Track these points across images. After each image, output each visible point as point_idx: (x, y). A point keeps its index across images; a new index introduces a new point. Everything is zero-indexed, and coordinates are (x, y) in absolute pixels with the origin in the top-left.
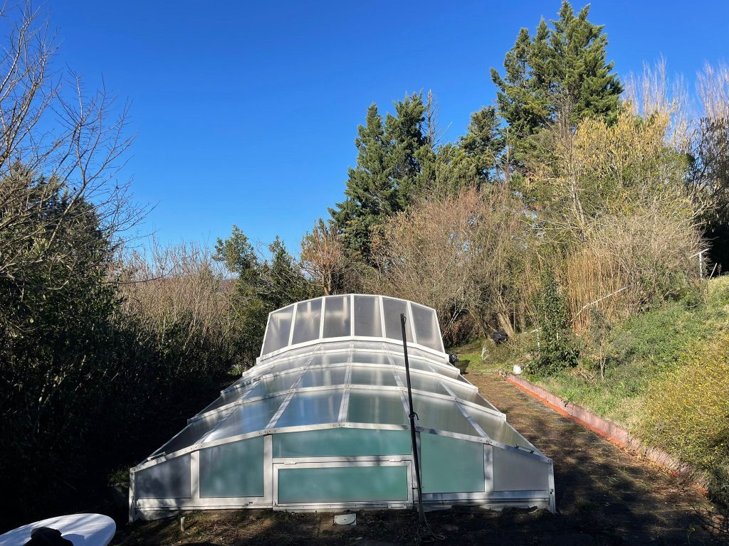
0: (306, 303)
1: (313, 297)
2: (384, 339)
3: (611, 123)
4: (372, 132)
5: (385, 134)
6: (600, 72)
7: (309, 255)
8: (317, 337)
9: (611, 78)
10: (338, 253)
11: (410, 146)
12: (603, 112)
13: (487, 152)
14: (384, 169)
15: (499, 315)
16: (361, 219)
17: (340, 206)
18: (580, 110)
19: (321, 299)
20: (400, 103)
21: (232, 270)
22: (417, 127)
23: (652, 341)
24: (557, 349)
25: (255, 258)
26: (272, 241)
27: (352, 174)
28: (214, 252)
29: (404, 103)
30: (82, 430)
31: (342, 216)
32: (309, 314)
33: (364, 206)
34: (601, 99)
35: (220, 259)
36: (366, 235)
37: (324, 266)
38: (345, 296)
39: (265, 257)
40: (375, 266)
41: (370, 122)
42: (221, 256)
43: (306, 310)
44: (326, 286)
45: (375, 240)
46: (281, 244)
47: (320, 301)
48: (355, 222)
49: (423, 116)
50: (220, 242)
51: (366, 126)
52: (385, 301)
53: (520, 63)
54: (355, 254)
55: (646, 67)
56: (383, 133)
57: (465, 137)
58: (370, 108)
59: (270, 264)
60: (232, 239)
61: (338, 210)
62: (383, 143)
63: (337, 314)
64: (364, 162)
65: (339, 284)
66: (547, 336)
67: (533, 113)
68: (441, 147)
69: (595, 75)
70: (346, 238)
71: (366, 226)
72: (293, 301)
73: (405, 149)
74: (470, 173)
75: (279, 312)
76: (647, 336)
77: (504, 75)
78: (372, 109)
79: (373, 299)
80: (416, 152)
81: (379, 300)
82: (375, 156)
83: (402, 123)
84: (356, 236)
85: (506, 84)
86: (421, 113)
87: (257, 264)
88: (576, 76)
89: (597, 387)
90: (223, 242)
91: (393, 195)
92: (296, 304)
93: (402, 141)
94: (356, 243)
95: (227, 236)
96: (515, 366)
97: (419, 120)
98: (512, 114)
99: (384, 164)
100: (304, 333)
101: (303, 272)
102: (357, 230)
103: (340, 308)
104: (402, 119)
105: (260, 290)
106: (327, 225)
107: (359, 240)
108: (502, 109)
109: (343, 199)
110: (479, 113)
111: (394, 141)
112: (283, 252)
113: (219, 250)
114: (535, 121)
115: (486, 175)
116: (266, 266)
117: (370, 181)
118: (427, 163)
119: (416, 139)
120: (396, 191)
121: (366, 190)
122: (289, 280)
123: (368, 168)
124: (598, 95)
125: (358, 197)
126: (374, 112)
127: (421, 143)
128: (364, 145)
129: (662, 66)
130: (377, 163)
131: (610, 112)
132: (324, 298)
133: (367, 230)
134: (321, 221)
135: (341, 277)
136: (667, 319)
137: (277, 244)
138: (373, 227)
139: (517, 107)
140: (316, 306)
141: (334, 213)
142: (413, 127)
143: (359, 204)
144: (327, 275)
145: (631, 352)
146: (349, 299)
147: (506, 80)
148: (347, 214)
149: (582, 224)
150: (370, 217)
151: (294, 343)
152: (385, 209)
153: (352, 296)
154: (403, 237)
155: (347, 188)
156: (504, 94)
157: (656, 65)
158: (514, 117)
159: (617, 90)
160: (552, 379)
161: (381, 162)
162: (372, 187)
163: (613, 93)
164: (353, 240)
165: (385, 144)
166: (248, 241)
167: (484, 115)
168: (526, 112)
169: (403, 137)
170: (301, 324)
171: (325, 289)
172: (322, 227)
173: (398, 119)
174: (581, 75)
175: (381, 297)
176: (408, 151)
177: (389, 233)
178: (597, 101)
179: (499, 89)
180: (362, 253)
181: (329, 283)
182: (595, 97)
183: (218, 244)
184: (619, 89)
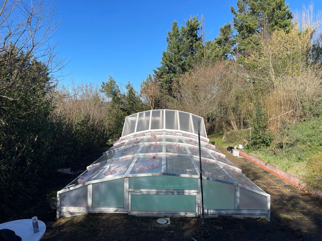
0: (143, 113)
1: (146, 110)
2: (179, 131)
3: (288, 32)
4: (174, 34)
5: (180, 35)
6: (283, 8)
7: (144, 91)
8: (148, 129)
9: (288, 11)
10: (157, 91)
11: (192, 41)
12: (283, 27)
13: (227, 45)
14: (179, 52)
15: (231, 121)
16: (168, 75)
17: (159, 69)
18: (273, 26)
19: (150, 111)
20: (188, 21)
21: (109, 97)
22: (196, 32)
23: (308, 136)
24: (260, 138)
25: (119, 91)
26: (127, 84)
27: (164, 54)
28: (101, 88)
29: (190, 21)
30: (36, 170)
31: (160, 74)
32: (144, 118)
33: (170, 69)
34: (283, 21)
35: (103, 91)
36: (170, 83)
37: (152, 96)
38: (161, 110)
39: (124, 91)
40: (174, 97)
41: (174, 30)
42: (104, 90)
43: (143, 116)
44: (152, 105)
45: (174, 85)
46: (131, 86)
47: (150, 112)
48: (166, 77)
49: (198, 27)
50: (104, 84)
51: (171, 31)
52: (180, 113)
53: (244, 3)
54: (165, 91)
55: (304, 7)
56: (179, 35)
57: (217, 38)
58: (174, 23)
59: (126, 95)
60: (109, 82)
61: (158, 71)
62: (179, 40)
63: (157, 118)
64: (170, 48)
65: (158, 105)
66: (256, 131)
67: (250, 27)
68: (206, 42)
69: (280, 9)
70: (161, 84)
71: (171, 79)
72: (137, 112)
73: (189, 42)
74: (220, 55)
75: (130, 117)
76: (305, 133)
77: (237, 9)
78: (175, 23)
79: (174, 112)
80: (194, 44)
81: (177, 113)
82: (175, 46)
83: (189, 30)
84: (166, 82)
85: (238, 13)
86: (198, 26)
87: (120, 94)
88: (272, 10)
89: (282, 156)
90: (105, 83)
91: (183, 64)
92: (138, 113)
93: (188, 39)
94: (166, 86)
95: (107, 81)
96: (240, 145)
97: (197, 29)
98: (240, 28)
99: (180, 50)
100: (141, 127)
101: (141, 98)
102: (166, 80)
103: (159, 116)
104: (189, 28)
105: (121, 106)
106: (153, 78)
107: (167, 85)
108: (235, 25)
109: (160, 66)
110: (223, 27)
111: (185, 39)
112: (132, 89)
113: (103, 87)
114: (251, 31)
115: (226, 56)
116: (124, 95)
117: (173, 58)
118: (200, 49)
119: (195, 38)
120: (185, 63)
121: (171, 62)
122: (135, 103)
123: (172, 51)
124: (282, 19)
125: (167, 65)
126: (175, 24)
127: (197, 40)
128: (170, 40)
129: (311, 7)
130: (177, 49)
131: (287, 27)
132: (151, 111)
133: (171, 80)
134: (150, 76)
135: (159, 101)
136: (315, 125)
137: (129, 85)
138: (174, 79)
139: (242, 24)
140: (148, 115)
141: (156, 72)
142: (194, 32)
143: (167, 68)
144: (153, 100)
145: (297, 141)
146: (163, 112)
147: (238, 11)
148: (162, 73)
149: (273, 79)
150: (172, 75)
151: (137, 131)
152: (179, 71)
153: (164, 110)
154: (188, 84)
155: (162, 61)
156: (237, 18)
157: (309, 6)
158: (240, 29)
159: (290, 17)
160: (258, 152)
161: (178, 49)
162: (173, 60)
163: (288, 18)
164: (164, 85)
165: (181, 40)
166: (116, 84)
167: (226, 27)
168: (247, 27)
169: (189, 37)
170: (140, 122)
171: (152, 107)
172: (151, 78)
173: (187, 28)
174: (274, 9)
175: (178, 111)
176: (191, 44)
177: (181, 82)
178: (281, 22)
179: (234, 16)
180: (168, 91)
181: (153, 104)
182: (280, 20)
183: (102, 84)
184: (291, 17)
